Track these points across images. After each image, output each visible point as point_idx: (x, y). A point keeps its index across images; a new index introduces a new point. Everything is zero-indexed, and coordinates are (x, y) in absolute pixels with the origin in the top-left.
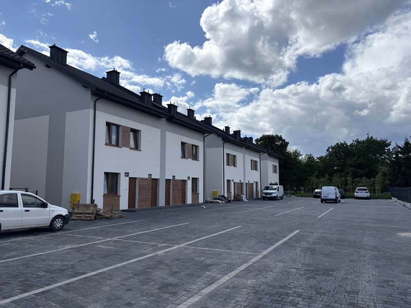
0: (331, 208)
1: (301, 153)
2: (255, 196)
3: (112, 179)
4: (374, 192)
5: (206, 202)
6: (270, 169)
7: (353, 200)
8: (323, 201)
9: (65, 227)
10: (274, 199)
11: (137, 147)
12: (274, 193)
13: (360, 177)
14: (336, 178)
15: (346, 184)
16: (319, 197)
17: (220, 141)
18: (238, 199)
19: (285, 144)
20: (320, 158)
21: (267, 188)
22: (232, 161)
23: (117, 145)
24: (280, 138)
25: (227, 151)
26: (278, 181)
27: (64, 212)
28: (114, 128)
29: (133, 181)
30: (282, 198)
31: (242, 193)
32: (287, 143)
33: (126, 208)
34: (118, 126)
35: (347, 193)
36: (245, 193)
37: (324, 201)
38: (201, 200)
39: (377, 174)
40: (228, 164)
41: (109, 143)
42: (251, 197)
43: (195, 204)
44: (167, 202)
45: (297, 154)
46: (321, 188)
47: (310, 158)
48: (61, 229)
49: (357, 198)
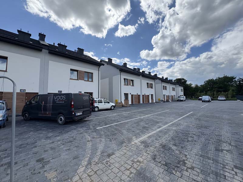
0: (207, 104)
2: (174, 100)
3: (126, 95)
4: (228, 97)
5: (156, 102)
6: (180, 90)
8: (203, 101)
9: (114, 109)
10: (182, 101)
11: (133, 85)
12: (182, 99)
13: (221, 92)
14: (209, 93)
15: (214, 95)
16: (201, 100)
17: (160, 81)
18: (168, 101)
19: (186, 81)
20: (201, 86)
21: (179, 97)
22: (165, 88)
23: (127, 85)
24: (184, 79)
25: (163, 85)
26: (183, 95)
27: (114, 105)
28: (126, 80)
29: (132, 96)
30: (185, 100)
31: (169, 99)
33: (131, 104)
34: (127, 79)
35: (214, 98)
36: (170, 99)
38: (154, 101)
39: (229, 90)
40: (164, 89)
41: (125, 85)
42: (173, 100)
43: (152, 103)
44: (143, 102)
45: (191, 85)
46: (202, 97)
47: (197, 86)
48: (113, 109)
49: (219, 100)
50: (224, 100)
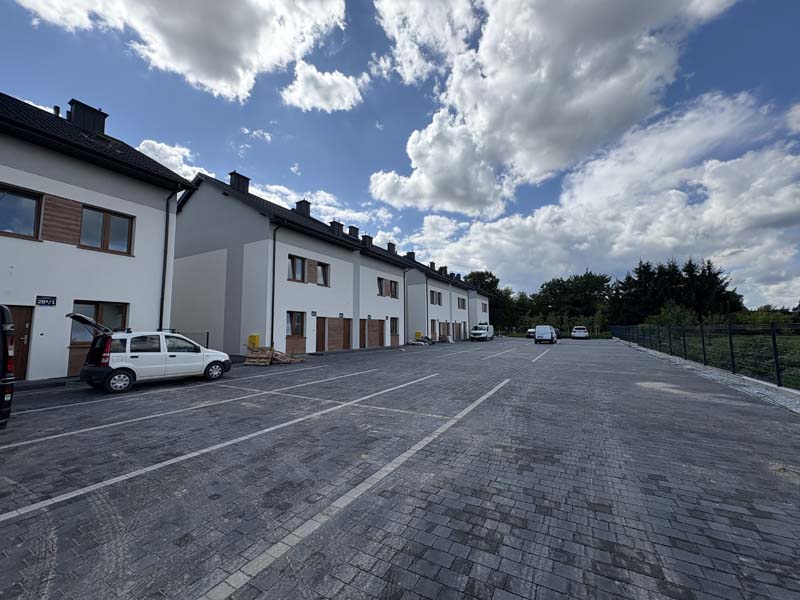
0: (547, 350)
1: (514, 290)
2: (462, 338)
3: (296, 319)
4: (593, 331)
5: (407, 344)
6: (480, 308)
7: (570, 340)
8: (537, 341)
10: (483, 339)
11: (326, 284)
12: (484, 333)
13: (578, 315)
14: (551, 317)
15: (563, 323)
16: (533, 337)
17: (423, 276)
18: (443, 340)
19: (495, 282)
20: (533, 296)
21: (476, 328)
22: (436, 299)
23: (303, 281)
24: (491, 275)
25: (431, 288)
26: (488, 321)
27: (223, 357)
29: (321, 321)
30: (492, 339)
31: (448, 334)
32: (498, 280)
33: (314, 351)
35: (563, 333)
36: (451, 333)
37: (539, 341)
38: (401, 342)
39: (595, 312)
40: (432, 303)
41: (293, 279)
42: (458, 339)
43: (395, 346)
44: (362, 344)
45: (508, 292)
46: (534, 328)
47: (523, 296)
49: (574, 338)
50: (585, 338)
